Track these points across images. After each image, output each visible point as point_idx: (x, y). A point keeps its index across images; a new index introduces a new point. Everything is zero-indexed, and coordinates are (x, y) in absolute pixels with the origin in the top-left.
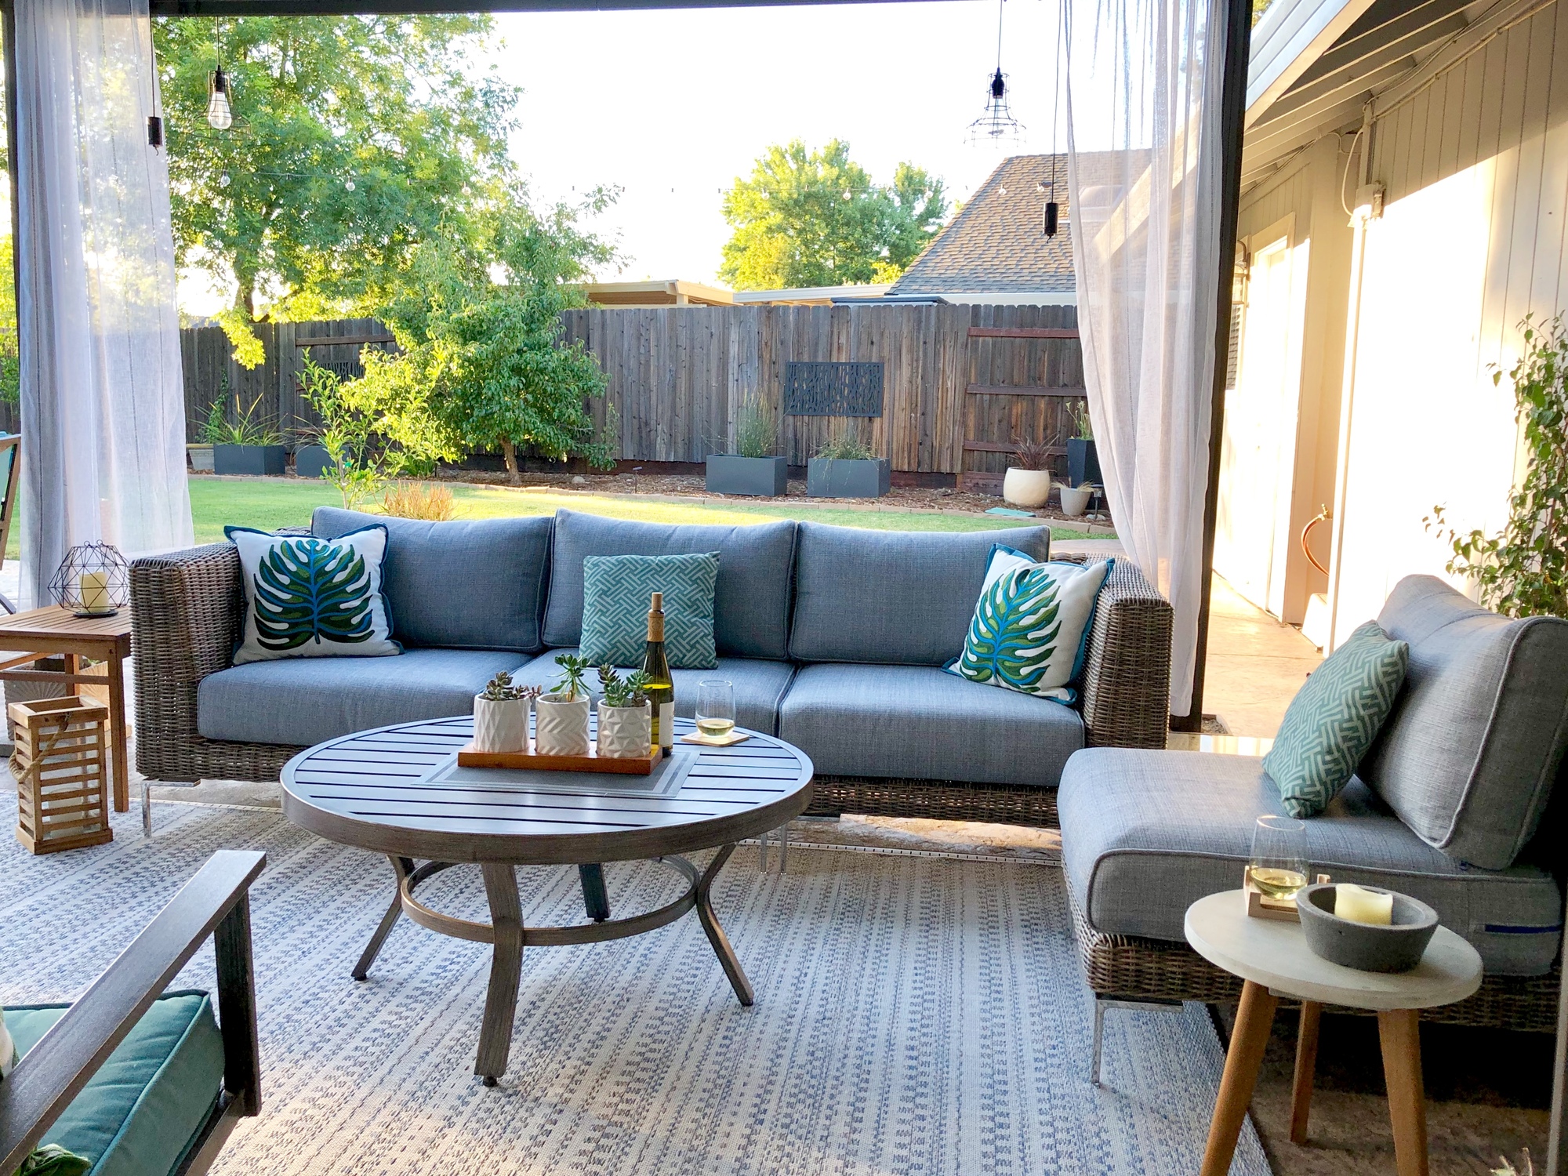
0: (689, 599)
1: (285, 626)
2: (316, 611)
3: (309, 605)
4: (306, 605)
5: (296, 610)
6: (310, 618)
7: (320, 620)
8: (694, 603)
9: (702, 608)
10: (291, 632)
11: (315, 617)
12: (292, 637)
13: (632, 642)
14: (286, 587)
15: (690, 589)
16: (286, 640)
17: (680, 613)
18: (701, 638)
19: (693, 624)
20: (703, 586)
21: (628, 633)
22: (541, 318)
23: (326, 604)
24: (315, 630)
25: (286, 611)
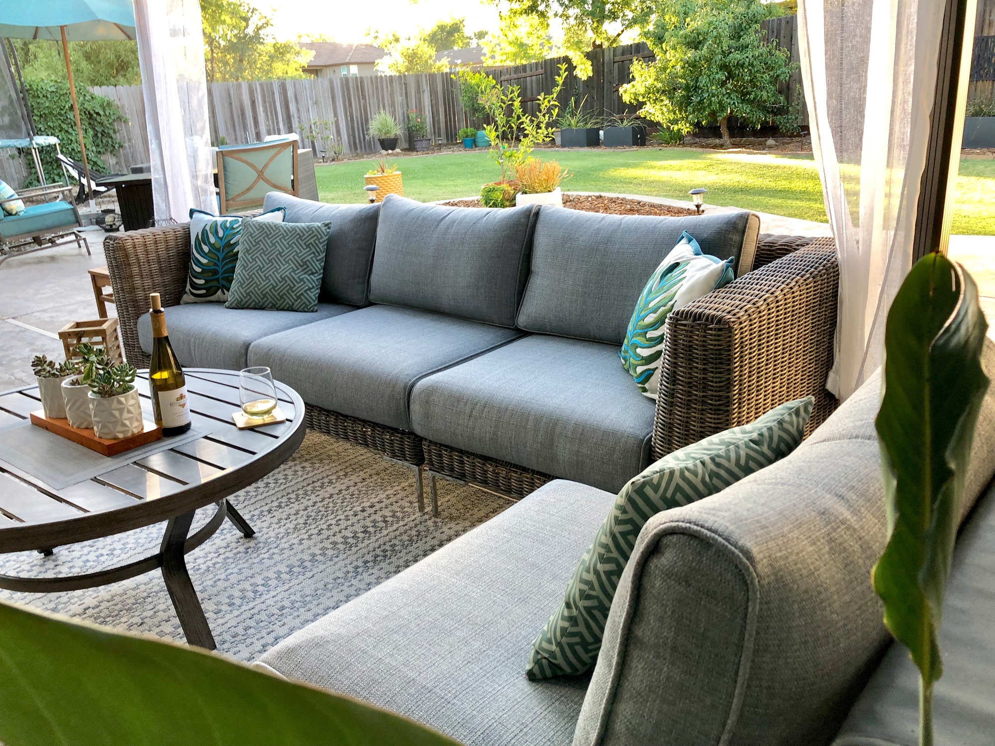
0: (302, 260)
1: (202, 282)
2: (221, 272)
3: (217, 268)
4: (215, 267)
5: (209, 271)
6: (217, 277)
7: (223, 279)
8: (305, 263)
9: (311, 267)
10: (207, 286)
11: (220, 276)
12: (207, 289)
13: (259, 292)
14: (206, 254)
15: (304, 252)
16: (203, 292)
17: (294, 271)
18: (305, 291)
19: (302, 280)
20: (313, 250)
21: (257, 286)
22: (747, 27)
23: (227, 267)
24: (220, 285)
25: (203, 271)
